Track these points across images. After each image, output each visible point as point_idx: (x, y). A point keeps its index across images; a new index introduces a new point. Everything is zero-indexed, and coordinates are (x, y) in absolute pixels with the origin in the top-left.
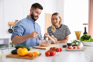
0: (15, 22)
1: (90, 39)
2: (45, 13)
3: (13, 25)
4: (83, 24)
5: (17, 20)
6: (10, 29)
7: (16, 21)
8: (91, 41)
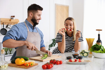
0: (10, 18)
1: (101, 49)
2: (55, 4)
3: (7, 23)
4: (97, 30)
5: (13, 15)
6: (3, 29)
7: (12, 17)
8: (100, 53)
